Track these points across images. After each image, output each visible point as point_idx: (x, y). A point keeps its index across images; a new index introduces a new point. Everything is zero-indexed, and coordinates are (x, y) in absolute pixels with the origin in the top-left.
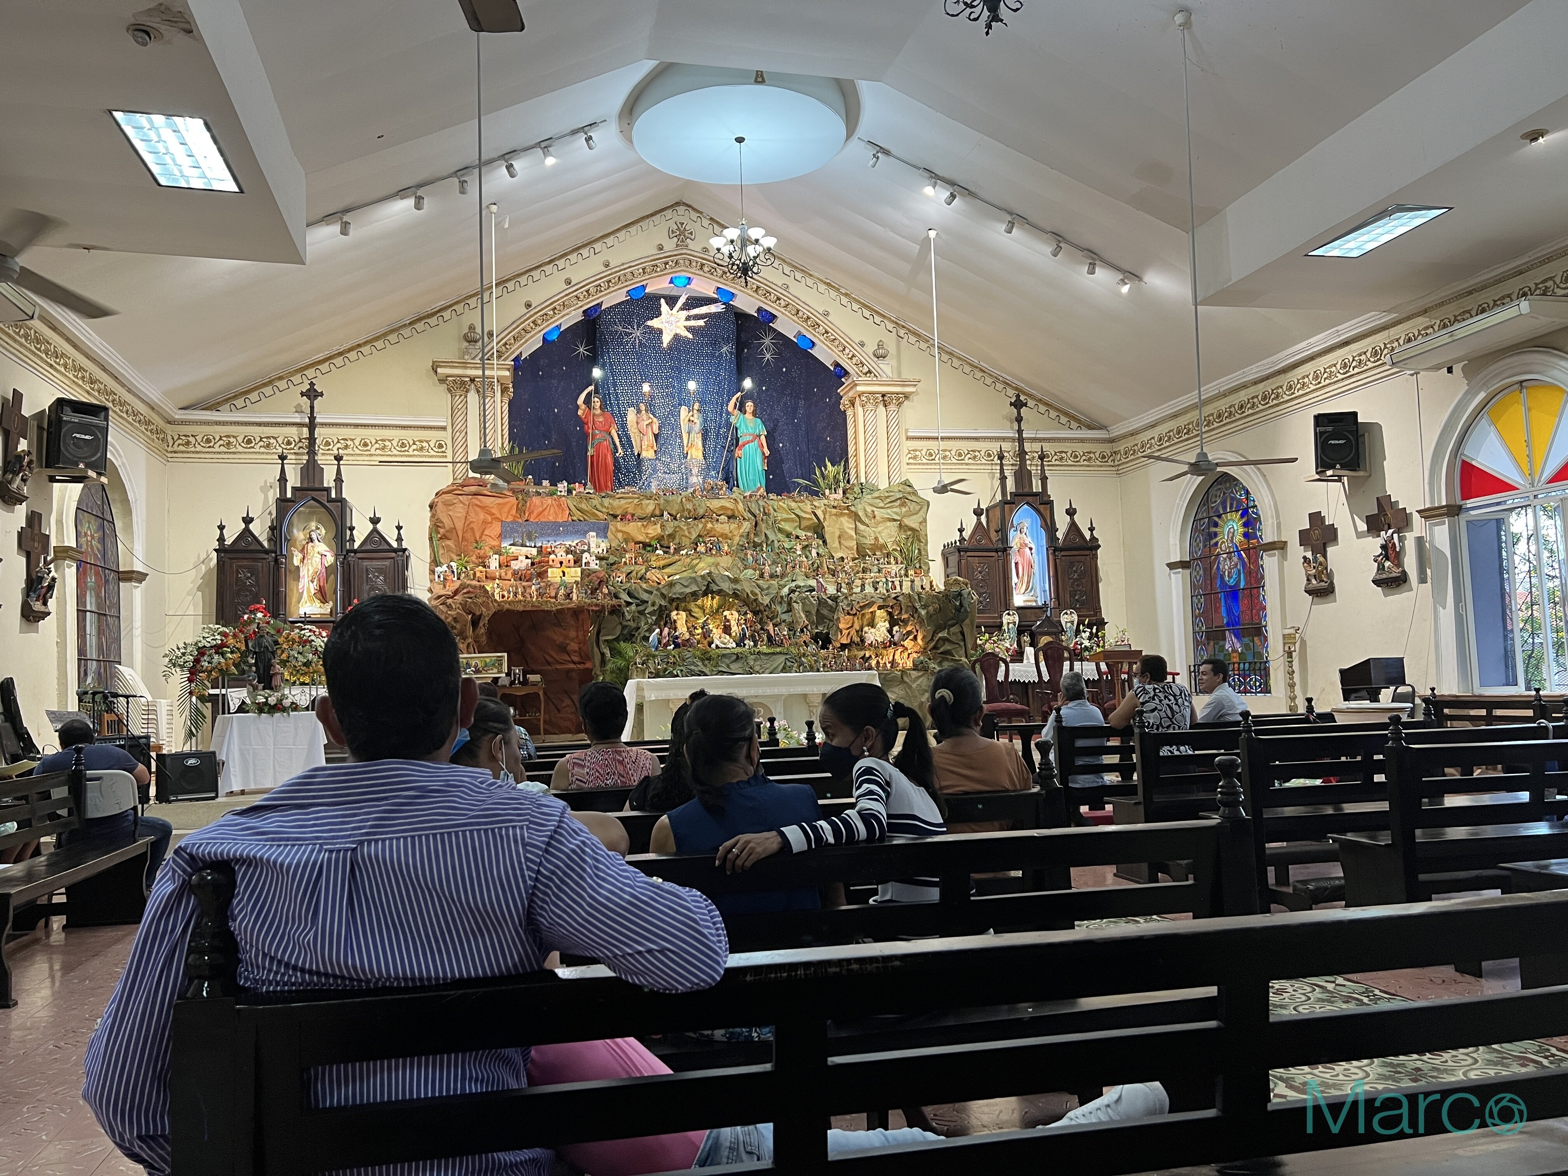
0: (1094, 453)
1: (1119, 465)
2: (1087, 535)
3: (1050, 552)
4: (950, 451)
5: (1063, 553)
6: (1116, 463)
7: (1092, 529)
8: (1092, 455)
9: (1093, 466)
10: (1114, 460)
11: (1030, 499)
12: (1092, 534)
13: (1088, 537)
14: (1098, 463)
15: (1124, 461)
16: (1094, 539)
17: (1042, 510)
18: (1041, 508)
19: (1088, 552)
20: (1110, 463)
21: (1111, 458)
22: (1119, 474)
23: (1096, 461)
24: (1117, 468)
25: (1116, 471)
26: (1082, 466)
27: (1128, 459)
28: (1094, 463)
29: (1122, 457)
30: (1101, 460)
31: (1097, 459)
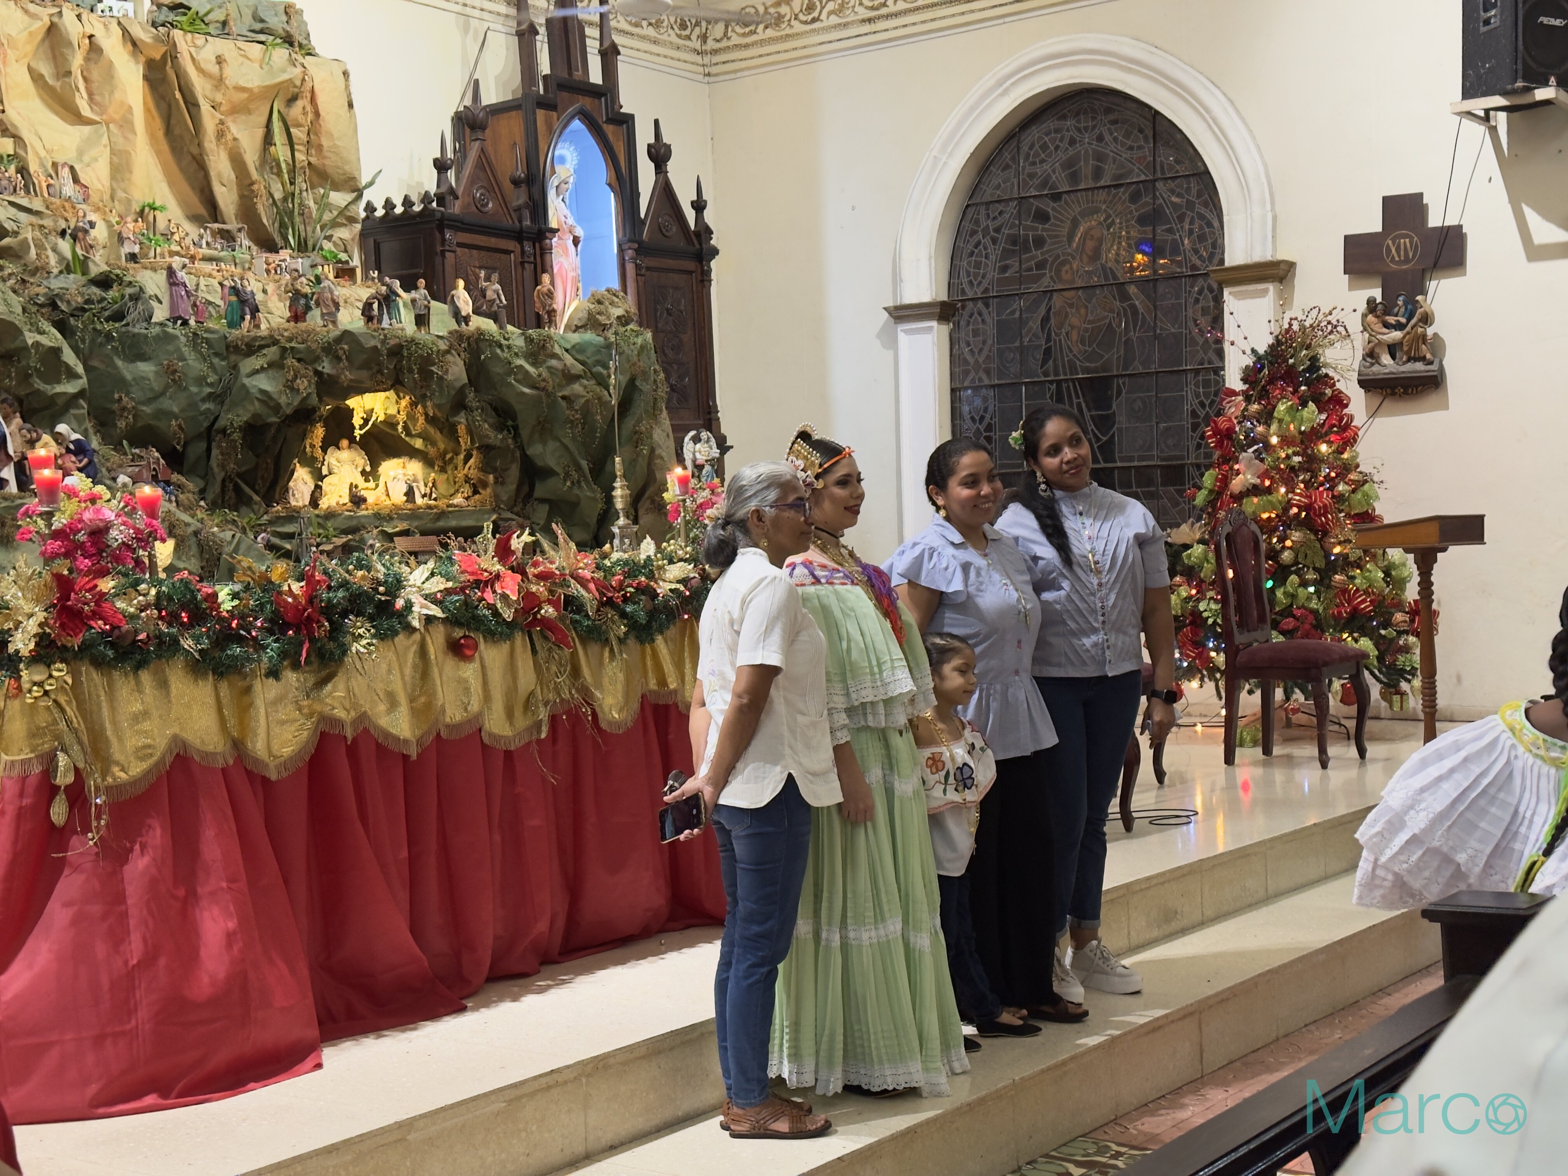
1: (715, 52)
2: (692, 219)
5: (648, 262)
6: (711, 44)
7: (699, 206)
9: (664, 44)
10: (704, 38)
11: (586, 102)
12: (700, 218)
13: (693, 225)
14: (673, 38)
15: (735, 40)
16: (703, 232)
17: (611, 137)
18: (609, 130)
19: (693, 265)
20: (697, 44)
21: (697, 31)
22: (709, 75)
23: (670, 31)
24: (707, 59)
25: (703, 65)
26: (643, 38)
27: (754, 38)
28: (665, 37)
29: (733, 31)
30: (678, 32)
31: (672, 28)
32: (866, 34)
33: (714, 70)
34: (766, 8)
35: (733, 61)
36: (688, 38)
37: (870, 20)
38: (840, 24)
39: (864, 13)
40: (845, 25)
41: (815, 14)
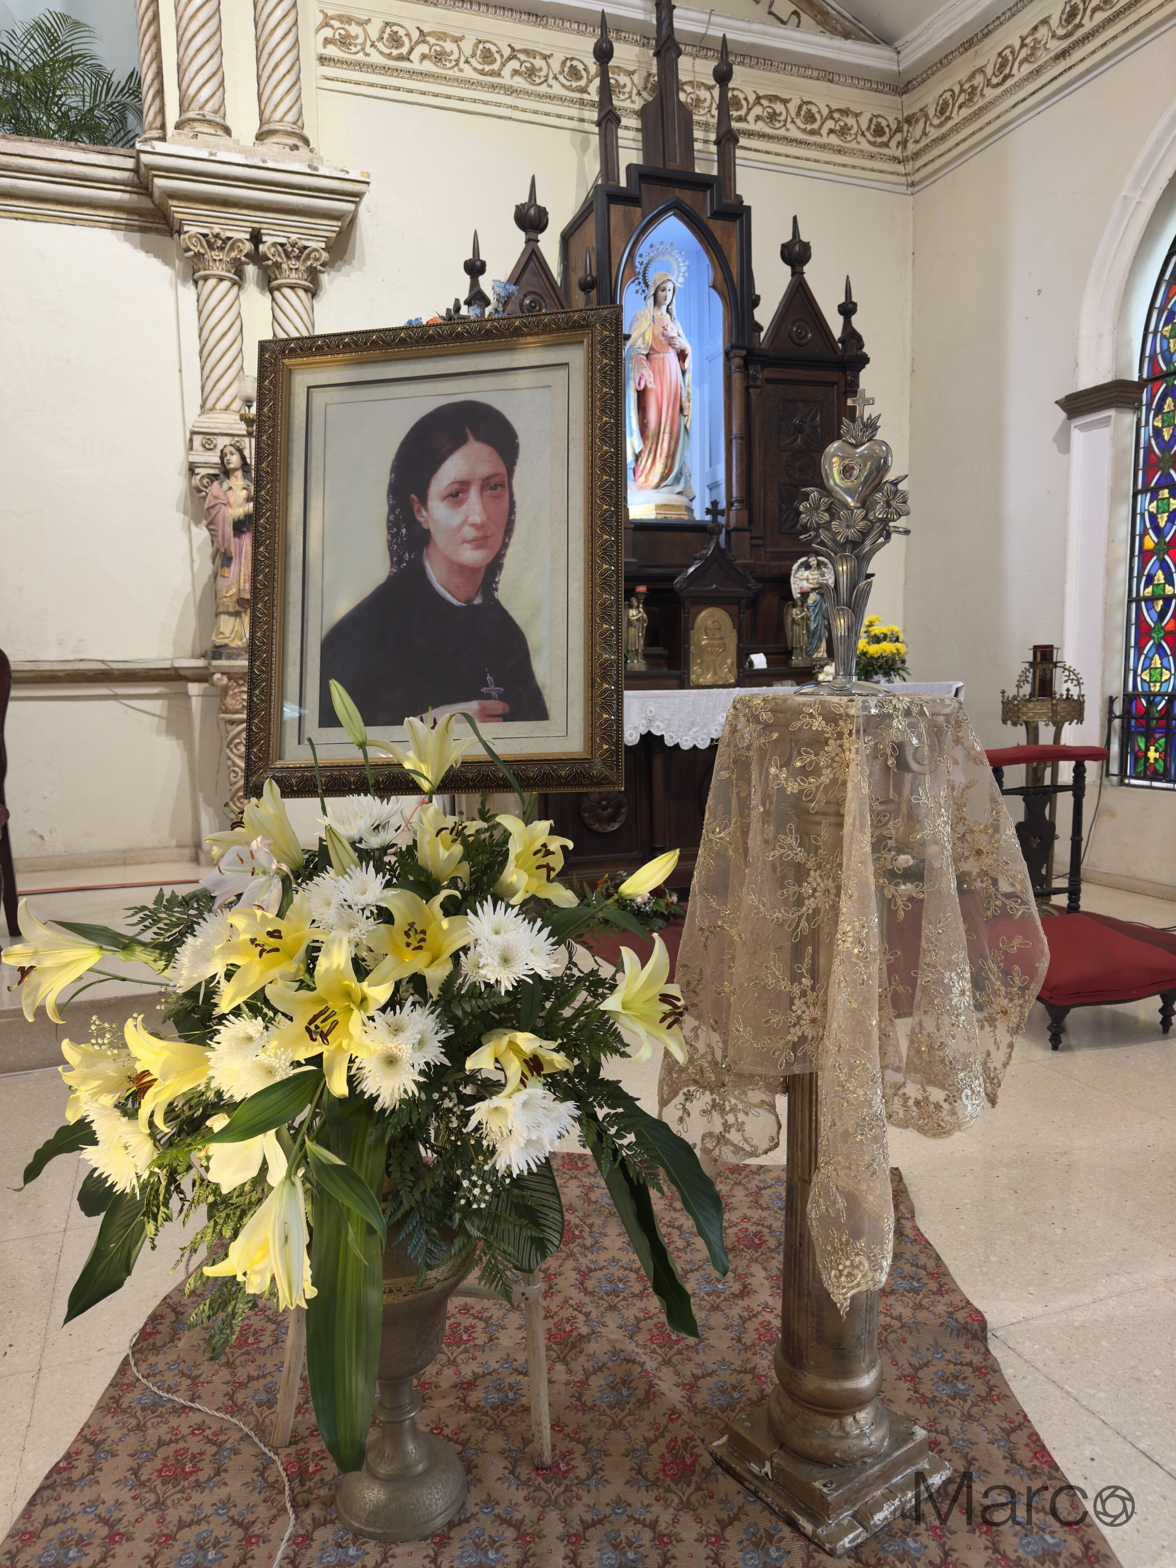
0: (857, 115)
1: (916, 155)
2: (836, 324)
3: (737, 361)
4: (457, 40)
5: (768, 373)
6: (912, 147)
7: (847, 309)
8: (851, 121)
9: (853, 153)
10: (904, 144)
11: (686, 196)
12: (847, 324)
13: (837, 330)
14: (865, 146)
15: (934, 133)
16: (852, 337)
17: (718, 235)
18: (717, 227)
19: (833, 376)
20: (894, 150)
21: (898, 137)
22: (913, 184)
23: (860, 138)
24: (909, 168)
25: (906, 175)
26: (823, 147)
27: (950, 124)
28: (853, 145)
29: (931, 125)
30: (872, 139)
31: (863, 134)
32: (1061, 74)
33: (917, 177)
34: (962, 86)
35: (933, 160)
36: (886, 145)
37: (1063, 54)
38: (1032, 72)
39: (1056, 46)
40: (1038, 72)
41: (1007, 71)
